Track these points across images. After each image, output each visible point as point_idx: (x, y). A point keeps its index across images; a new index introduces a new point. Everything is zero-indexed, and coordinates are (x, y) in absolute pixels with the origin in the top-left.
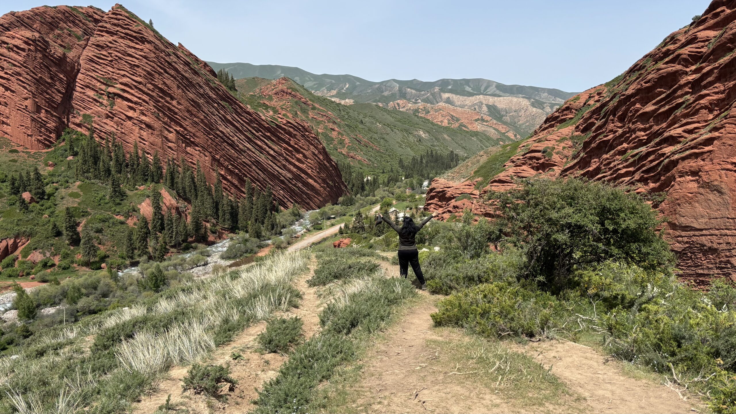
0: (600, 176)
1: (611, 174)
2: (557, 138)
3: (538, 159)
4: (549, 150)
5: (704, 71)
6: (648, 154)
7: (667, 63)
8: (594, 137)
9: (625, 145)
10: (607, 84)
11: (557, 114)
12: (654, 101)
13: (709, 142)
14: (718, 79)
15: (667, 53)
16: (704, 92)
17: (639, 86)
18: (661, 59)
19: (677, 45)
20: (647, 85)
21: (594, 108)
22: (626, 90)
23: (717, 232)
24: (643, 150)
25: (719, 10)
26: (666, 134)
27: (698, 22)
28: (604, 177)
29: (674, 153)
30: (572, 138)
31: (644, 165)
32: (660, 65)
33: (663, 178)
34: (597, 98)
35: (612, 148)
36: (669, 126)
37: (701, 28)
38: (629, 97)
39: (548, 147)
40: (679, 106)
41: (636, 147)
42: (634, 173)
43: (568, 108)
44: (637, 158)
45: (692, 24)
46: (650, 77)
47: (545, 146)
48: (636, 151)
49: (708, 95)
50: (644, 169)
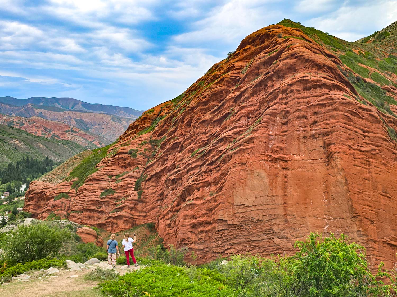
0: (175, 170)
1: (185, 168)
2: (139, 142)
3: (125, 159)
4: (133, 152)
5: (243, 89)
6: (210, 151)
7: (216, 83)
8: (169, 140)
9: (192, 145)
10: (174, 100)
11: (137, 123)
12: (210, 112)
13: (250, 140)
14: (252, 95)
15: (215, 77)
16: (244, 104)
17: (199, 101)
18: (212, 81)
19: (222, 71)
20: (204, 100)
21: (165, 118)
22: (189, 103)
23: (261, 208)
24: (206, 148)
25: (247, 47)
26: (221, 136)
27: (234, 55)
28: (179, 171)
29: (227, 150)
30: (151, 142)
31: (207, 160)
32: (211, 85)
33: (222, 168)
34: (166, 111)
35: (182, 148)
36: (222, 130)
37: (236, 59)
38: (193, 109)
39: (133, 150)
40: (227, 115)
41: (200, 147)
42: (201, 166)
43: (145, 118)
44: (202, 155)
45: (229, 58)
46: (205, 94)
47: (131, 148)
48: (201, 150)
49: (246, 107)
50: (208, 162)
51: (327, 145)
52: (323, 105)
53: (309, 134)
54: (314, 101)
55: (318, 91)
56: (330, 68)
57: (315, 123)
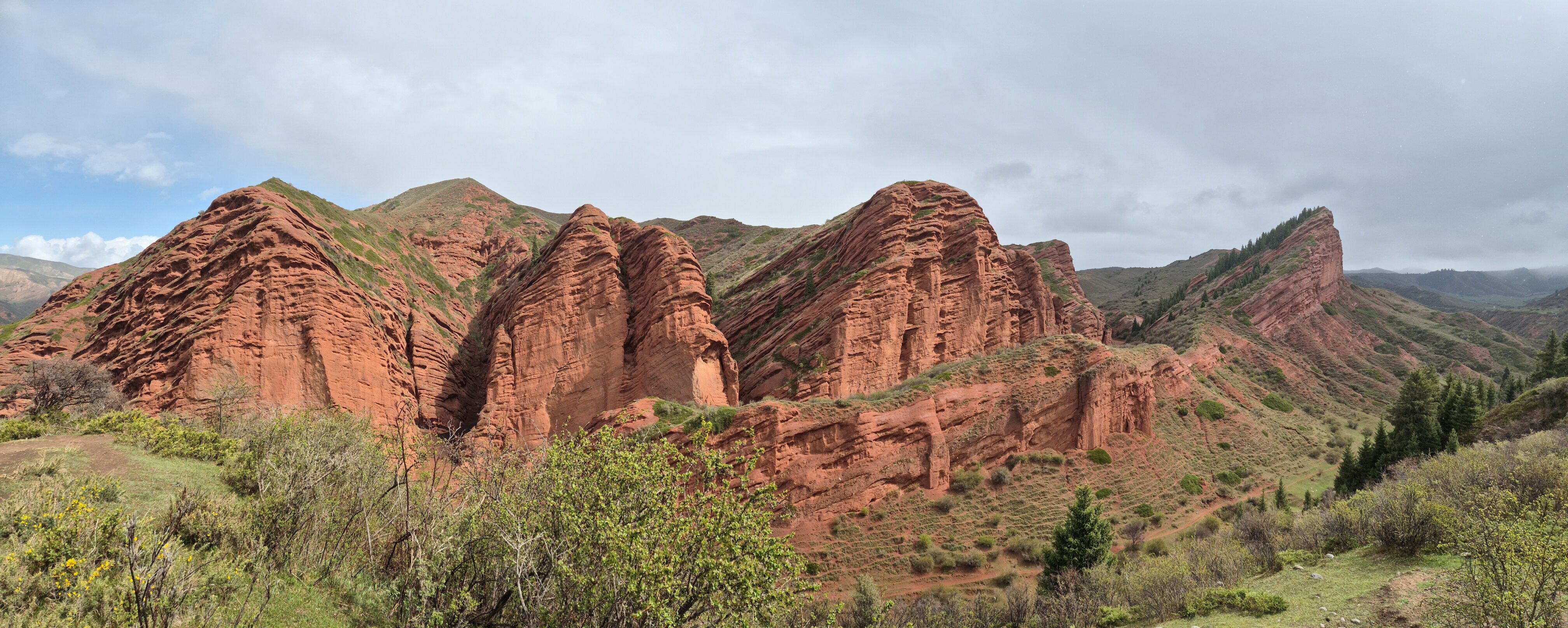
0: (118, 358)
1: (131, 356)
2: (65, 319)
3: (42, 343)
4: (55, 333)
5: (211, 261)
6: (166, 335)
7: (178, 250)
8: (111, 318)
9: (143, 326)
10: (122, 264)
11: (64, 293)
12: (169, 284)
13: (218, 322)
14: (222, 268)
15: (178, 241)
16: (211, 279)
17: (154, 270)
18: (173, 245)
19: (187, 235)
20: (162, 269)
21: (108, 288)
22: (141, 271)
24: (161, 330)
25: (219, 209)
26: (181, 316)
27: (204, 217)
28: (123, 359)
29: (188, 333)
30: (86, 319)
31: (162, 345)
32: (172, 251)
33: (181, 356)
34: (111, 277)
35: (129, 329)
36: (184, 308)
37: (206, 222)
38: (145, 279)
39: (56, 330)
40: (191, 290)
41: (154, 328)
42: (153, 353)
43: (77, 287)
44: (156, 337)
45: (197, 218)
46: (163, 261)
47: (51, 328)
48: (154, 332)
49: (215, 281)
50: (163, 348)
51: (305, 330)
52: (302, 286)
53: (286, 318)
54: (292, 280)
55: (298, 270)
56: (311, 246)
57: (293, 305)
